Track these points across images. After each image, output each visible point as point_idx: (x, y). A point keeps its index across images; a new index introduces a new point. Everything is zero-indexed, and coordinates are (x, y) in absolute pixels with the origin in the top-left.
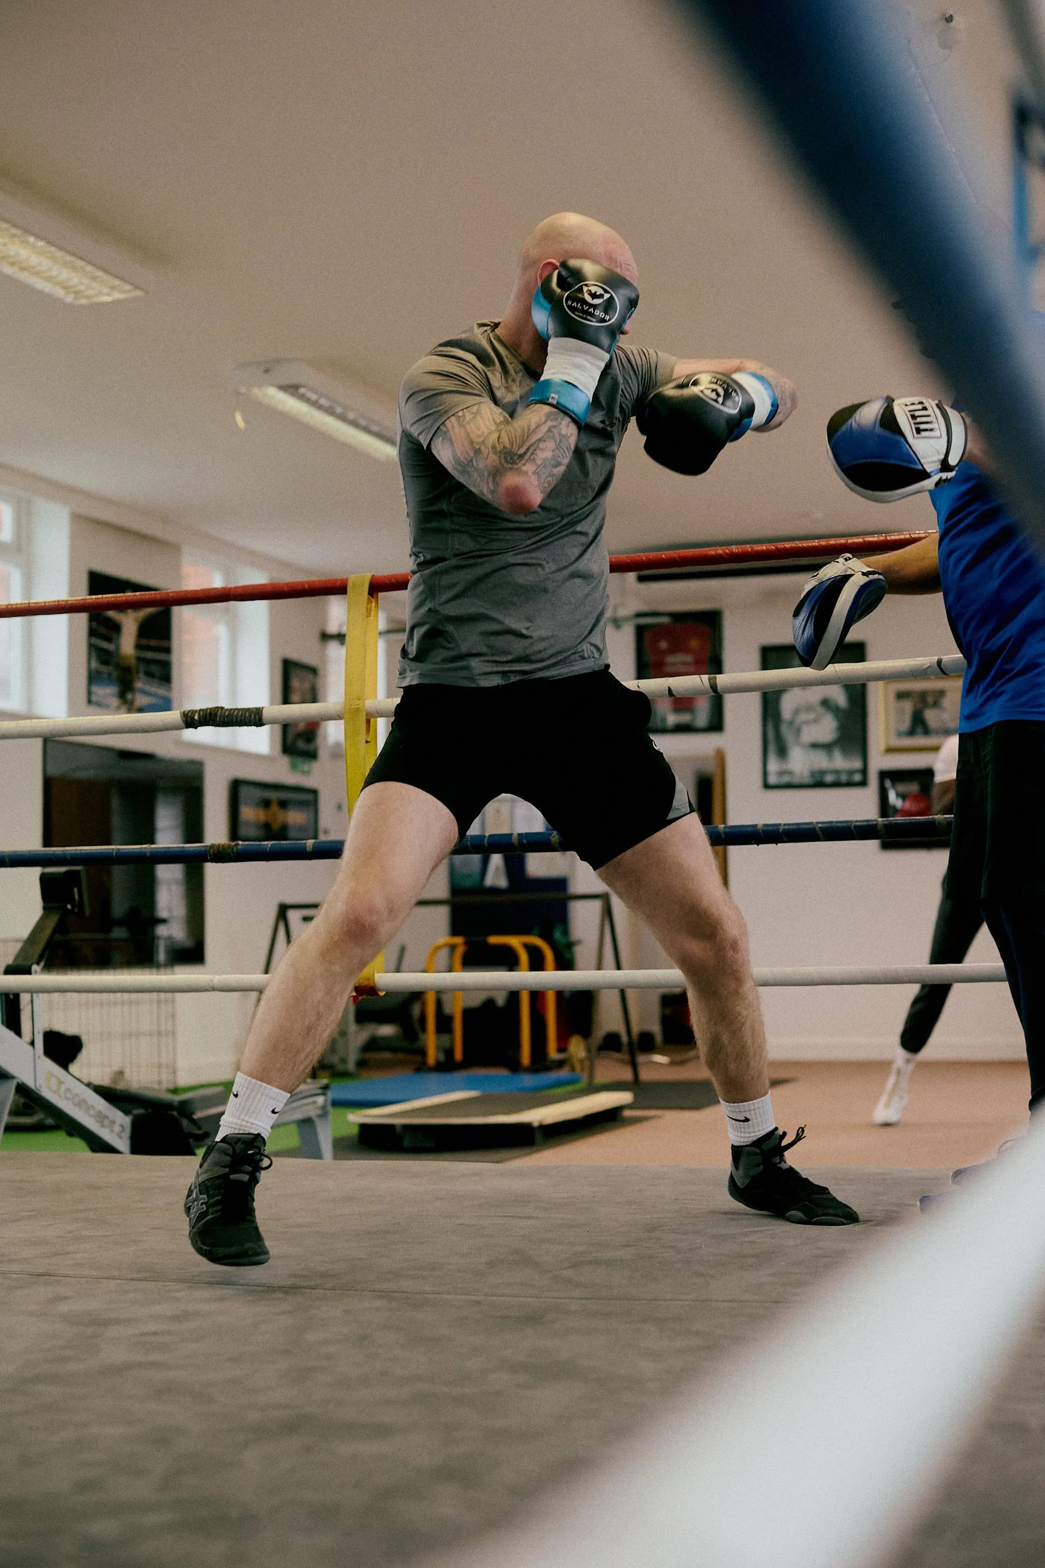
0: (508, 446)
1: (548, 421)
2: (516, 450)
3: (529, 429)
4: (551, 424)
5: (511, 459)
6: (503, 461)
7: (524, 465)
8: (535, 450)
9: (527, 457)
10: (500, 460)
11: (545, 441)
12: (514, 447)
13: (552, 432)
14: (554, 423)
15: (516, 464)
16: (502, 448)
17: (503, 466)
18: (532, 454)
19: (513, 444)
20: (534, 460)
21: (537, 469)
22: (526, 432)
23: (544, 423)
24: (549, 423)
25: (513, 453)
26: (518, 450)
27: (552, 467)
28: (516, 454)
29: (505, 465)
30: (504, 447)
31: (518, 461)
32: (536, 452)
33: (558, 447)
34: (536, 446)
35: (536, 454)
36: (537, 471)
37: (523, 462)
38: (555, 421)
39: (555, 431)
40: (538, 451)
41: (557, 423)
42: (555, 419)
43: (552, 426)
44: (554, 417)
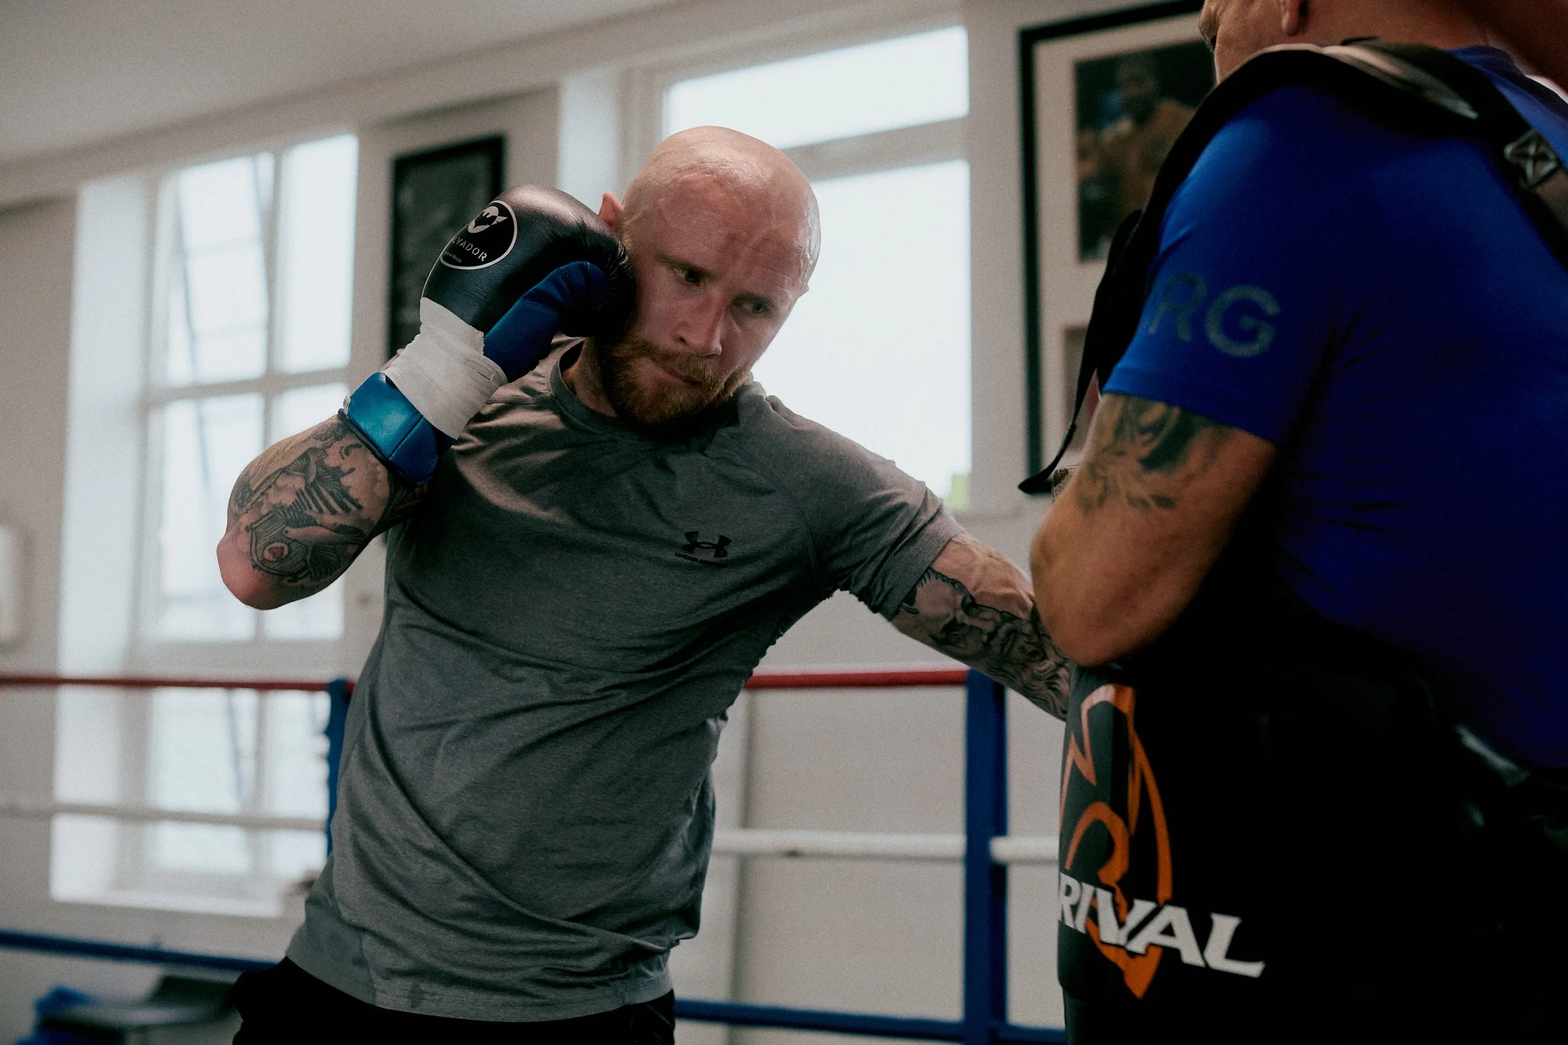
4: (313, 445)
8: (270, 487)
11: (288, 474)
18: (263, 494)
20: (262, 503)
23: (305, 441)
24: (311, 444)
32: (268, 491)
33: (313, 491)
35: (267, 495)
38: (323, 441)
39: (313, 459)
40: (271, 491)
41: (324, 445)
42: (323, 438)
43: (312, 449)
44: (325, 434)
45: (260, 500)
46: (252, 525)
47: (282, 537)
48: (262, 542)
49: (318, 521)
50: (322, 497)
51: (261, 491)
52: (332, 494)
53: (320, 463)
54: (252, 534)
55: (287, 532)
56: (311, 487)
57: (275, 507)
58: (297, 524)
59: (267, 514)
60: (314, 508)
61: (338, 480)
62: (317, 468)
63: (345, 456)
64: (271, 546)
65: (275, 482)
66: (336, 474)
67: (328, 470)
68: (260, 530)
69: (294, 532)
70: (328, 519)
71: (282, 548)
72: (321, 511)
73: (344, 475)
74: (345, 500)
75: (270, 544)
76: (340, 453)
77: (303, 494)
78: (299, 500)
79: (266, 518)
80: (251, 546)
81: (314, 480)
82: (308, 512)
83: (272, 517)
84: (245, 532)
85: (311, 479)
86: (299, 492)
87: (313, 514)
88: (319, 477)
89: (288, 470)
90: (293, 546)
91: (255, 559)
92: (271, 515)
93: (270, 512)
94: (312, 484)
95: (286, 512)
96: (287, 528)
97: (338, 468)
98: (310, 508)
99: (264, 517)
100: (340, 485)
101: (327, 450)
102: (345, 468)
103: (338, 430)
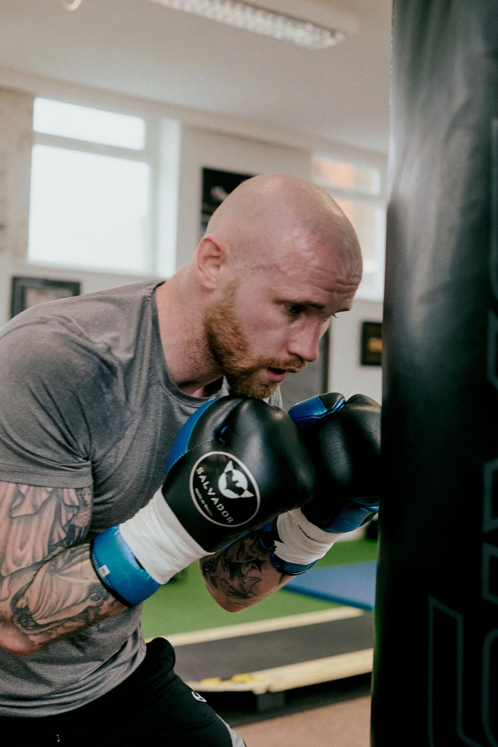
0: (32, 608)
2: (36, 618)
3: (63, 604)
5: (26, 622)
6: (17, 618)
7: (35, 635)
8: (58, 627)
9: (44, 629)
11: (74, 621)
12: (38, 613)
13: (88, 613)
14: (93, 604)
15: (28, 630)
16: (24, 606)
18: (51, 629)
19: (38, 610)
20: (50, 634)
22: (59, 605)
25: (32, 618)
26: (37, 619)
28: (34, 621)
29: (16, 623)
30: (27, 608)
31: (32, 628)
35: (56, 630)
37: (38, 631)
38: (96, 601)
39: (92, 613)
41: (97, 604)
42: (96, 598)
43: (90, 607)
44: (96, 596)
45: (49, 631)
51: (50, 627)
53: (96, 614)
62: (95, 616)
63: (112, 607)
65: (62, 624)
76: (108, 606)
81: (93, 621)
84: (38, 645)
85: (91, 621)
89: (73, 619)
101: (101, 607)
103: (103, 592)
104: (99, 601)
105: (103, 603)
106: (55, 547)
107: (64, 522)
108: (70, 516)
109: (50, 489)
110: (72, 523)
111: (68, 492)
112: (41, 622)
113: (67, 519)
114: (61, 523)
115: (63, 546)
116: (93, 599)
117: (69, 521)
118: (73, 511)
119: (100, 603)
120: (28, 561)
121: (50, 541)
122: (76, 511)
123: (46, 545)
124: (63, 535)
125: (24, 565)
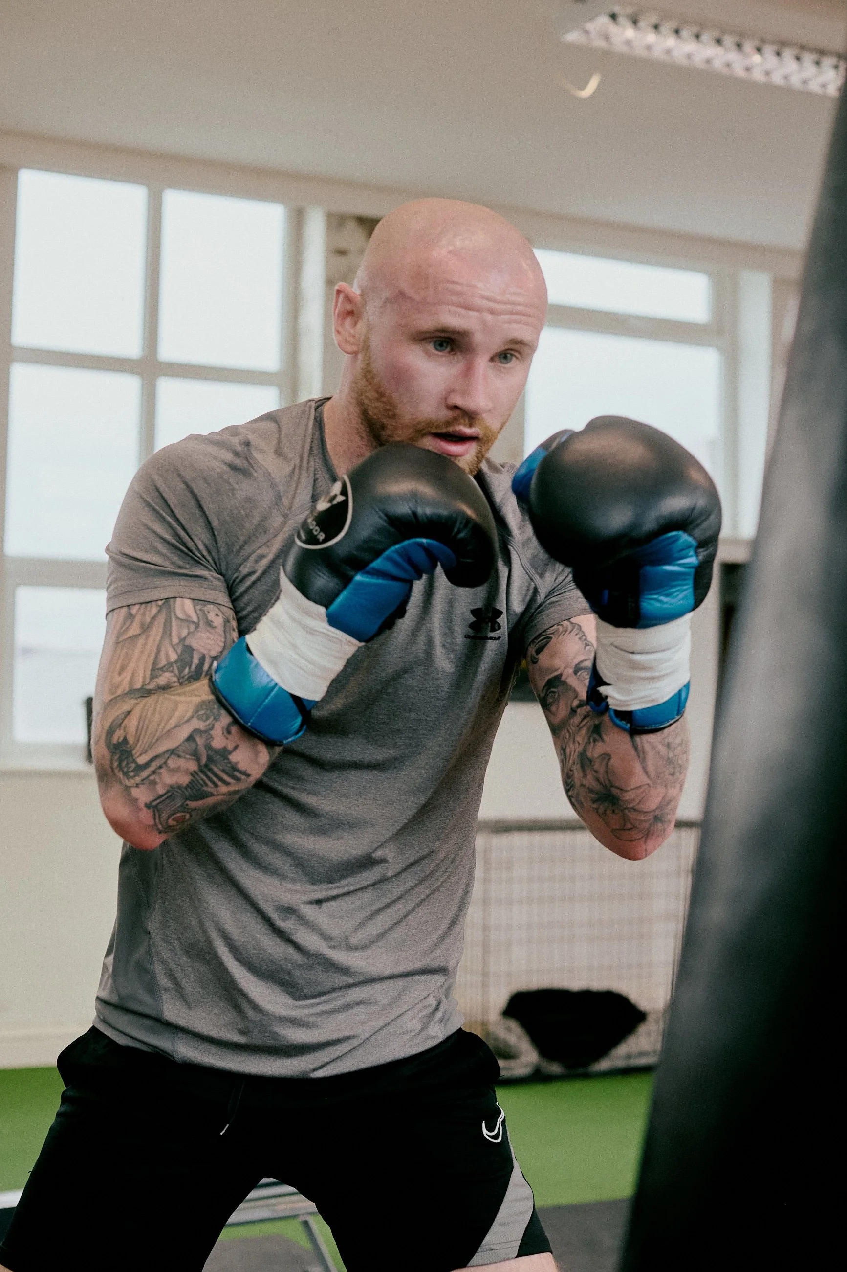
0: (129, 740)
1: (195, 720)
2: (137, 755)
3: (165, 725)
4: (197, 727)
5: (127, 765)
6: (115, 764)
7: (137, 786)
8: (160, 767)
9: (145, 774)
10: (112, 761)
11: (179, 756)
12: (138, 746)
13: (194, 741)
14: (201, 726)
15: (129, 778)
17: (113, 770)
18: (154, 772)
20: (154, 783)
21: (154, 801)
22: (160, 727)
23: (188, 721)
24: (194, 725)
27: (187, 799)
28: (134, 761)
29: (116, 771)
31: (132, 774)
32: (159, 771)
33: (205, 770)
34: (163, 761)
35: (160, 774)
36: (154, 804)
37: (138, 779)
38: (205, 721)
39: (200, 741)
40: (163, 771)
41: (206, 726)
42: (204, 717)
43: (196, 731)
44: (205, 714)
45: (152, 778)
46: (151, 803)
47: (184, 808)
48: (164, 815)
49: (215, 793)
50: (216, 776)
51: (152, 768)
52: (224, 771)
53: (208, 747)
54: (154, 810)
55: (187, 805)
56: (205, 768)
57: (171, 787)
58: (196, 798)
59: (165, 794)
60: (209, 784)
61: (227, 759)
62: (207, 752)
63: (228, 736)
64: (172, 817)
65: (165, 763)
66: (224, 753)
67: (217, 752)
68: (159, 807)
69: (192, 804)
70: (223, 789)
71: (185, 816)
72: (216, 786)
73: (230, 753)
74: (236, 773)
75: (173, 815)
76: (223, 733)
77: (197, 774)
78: (194, 780)
79: (164, 798)
80: (155, 819)
81: (206, 762)
82: (205, 788)
83: (171, 795)
84: (145, 809)
85: (204, 760)
86: (193, 773)
87: (212, 790)
88: (209, 759)
89: (177, 752)
90: (193, 813)
91: (160, 827)
92: (169, 794)
93: (168, 792)
94: (206, 766)
95: (183, 789)
96: (188, 802)
97: (225, 748)
98: (206, 785)
99: (162, 796)
100: (230, 763)
101: (212, 732)
102: (230, 747)
103: (214, 708)
104: (209, 722)
105: (213, 726)
106: (161, 673)
107: (175, 640)
108: (184, 633)
109: (160, 603)
110: (187, 643)
111: (183, 605)
112: (142, 760)
113: (179, 637)
114: (171, 641)
115: (172, 672)
116: (200, 718)
117: (182, 640)
118: (188, 628)
119: (209, 724)
120: (125, 686)
121: (155, 664)
122: (192, 628)
123: (150, 667)
124: (173, 657)
125: (119, 692)
